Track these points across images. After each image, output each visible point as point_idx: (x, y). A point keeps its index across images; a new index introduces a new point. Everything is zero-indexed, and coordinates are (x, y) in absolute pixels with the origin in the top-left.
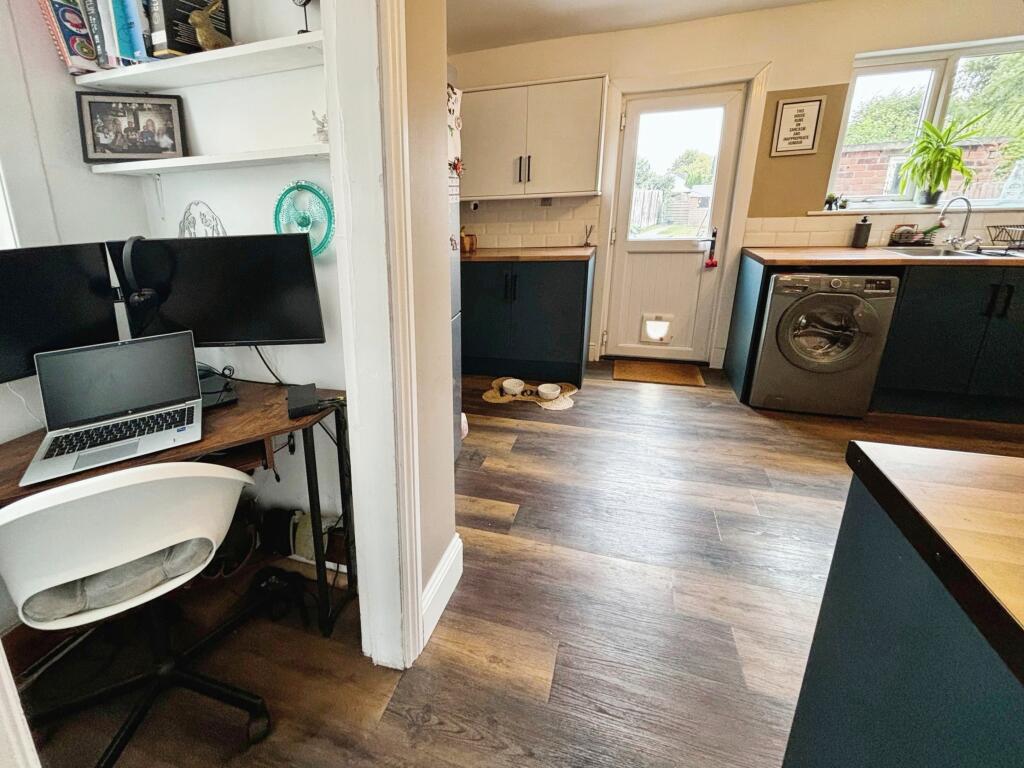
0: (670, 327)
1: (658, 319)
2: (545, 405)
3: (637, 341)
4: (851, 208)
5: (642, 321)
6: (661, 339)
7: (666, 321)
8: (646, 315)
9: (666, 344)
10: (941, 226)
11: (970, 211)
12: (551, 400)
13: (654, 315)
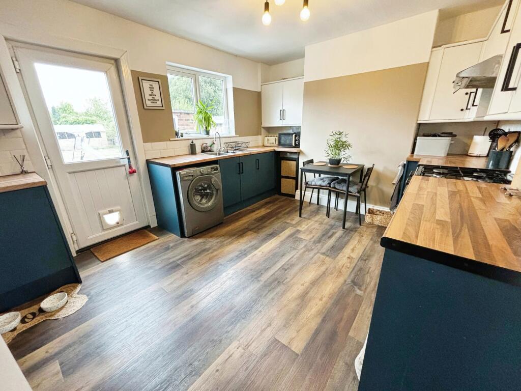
0: (120, 214)
1: (110, 212)
2: (61, 315)
3: (101, 231)
4: (185, 137)
5: (100, 217)
6: (118, 223)
7: (116, 211)
8: (101, 212)
9: (122, 225)
10: (214, 143)
11: (220, 138)
12: (63, 307)
13: (107, 210)
